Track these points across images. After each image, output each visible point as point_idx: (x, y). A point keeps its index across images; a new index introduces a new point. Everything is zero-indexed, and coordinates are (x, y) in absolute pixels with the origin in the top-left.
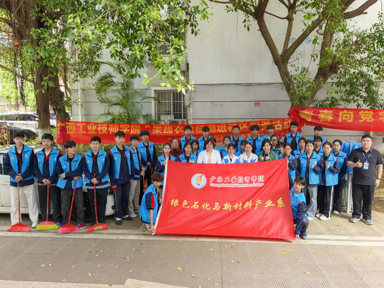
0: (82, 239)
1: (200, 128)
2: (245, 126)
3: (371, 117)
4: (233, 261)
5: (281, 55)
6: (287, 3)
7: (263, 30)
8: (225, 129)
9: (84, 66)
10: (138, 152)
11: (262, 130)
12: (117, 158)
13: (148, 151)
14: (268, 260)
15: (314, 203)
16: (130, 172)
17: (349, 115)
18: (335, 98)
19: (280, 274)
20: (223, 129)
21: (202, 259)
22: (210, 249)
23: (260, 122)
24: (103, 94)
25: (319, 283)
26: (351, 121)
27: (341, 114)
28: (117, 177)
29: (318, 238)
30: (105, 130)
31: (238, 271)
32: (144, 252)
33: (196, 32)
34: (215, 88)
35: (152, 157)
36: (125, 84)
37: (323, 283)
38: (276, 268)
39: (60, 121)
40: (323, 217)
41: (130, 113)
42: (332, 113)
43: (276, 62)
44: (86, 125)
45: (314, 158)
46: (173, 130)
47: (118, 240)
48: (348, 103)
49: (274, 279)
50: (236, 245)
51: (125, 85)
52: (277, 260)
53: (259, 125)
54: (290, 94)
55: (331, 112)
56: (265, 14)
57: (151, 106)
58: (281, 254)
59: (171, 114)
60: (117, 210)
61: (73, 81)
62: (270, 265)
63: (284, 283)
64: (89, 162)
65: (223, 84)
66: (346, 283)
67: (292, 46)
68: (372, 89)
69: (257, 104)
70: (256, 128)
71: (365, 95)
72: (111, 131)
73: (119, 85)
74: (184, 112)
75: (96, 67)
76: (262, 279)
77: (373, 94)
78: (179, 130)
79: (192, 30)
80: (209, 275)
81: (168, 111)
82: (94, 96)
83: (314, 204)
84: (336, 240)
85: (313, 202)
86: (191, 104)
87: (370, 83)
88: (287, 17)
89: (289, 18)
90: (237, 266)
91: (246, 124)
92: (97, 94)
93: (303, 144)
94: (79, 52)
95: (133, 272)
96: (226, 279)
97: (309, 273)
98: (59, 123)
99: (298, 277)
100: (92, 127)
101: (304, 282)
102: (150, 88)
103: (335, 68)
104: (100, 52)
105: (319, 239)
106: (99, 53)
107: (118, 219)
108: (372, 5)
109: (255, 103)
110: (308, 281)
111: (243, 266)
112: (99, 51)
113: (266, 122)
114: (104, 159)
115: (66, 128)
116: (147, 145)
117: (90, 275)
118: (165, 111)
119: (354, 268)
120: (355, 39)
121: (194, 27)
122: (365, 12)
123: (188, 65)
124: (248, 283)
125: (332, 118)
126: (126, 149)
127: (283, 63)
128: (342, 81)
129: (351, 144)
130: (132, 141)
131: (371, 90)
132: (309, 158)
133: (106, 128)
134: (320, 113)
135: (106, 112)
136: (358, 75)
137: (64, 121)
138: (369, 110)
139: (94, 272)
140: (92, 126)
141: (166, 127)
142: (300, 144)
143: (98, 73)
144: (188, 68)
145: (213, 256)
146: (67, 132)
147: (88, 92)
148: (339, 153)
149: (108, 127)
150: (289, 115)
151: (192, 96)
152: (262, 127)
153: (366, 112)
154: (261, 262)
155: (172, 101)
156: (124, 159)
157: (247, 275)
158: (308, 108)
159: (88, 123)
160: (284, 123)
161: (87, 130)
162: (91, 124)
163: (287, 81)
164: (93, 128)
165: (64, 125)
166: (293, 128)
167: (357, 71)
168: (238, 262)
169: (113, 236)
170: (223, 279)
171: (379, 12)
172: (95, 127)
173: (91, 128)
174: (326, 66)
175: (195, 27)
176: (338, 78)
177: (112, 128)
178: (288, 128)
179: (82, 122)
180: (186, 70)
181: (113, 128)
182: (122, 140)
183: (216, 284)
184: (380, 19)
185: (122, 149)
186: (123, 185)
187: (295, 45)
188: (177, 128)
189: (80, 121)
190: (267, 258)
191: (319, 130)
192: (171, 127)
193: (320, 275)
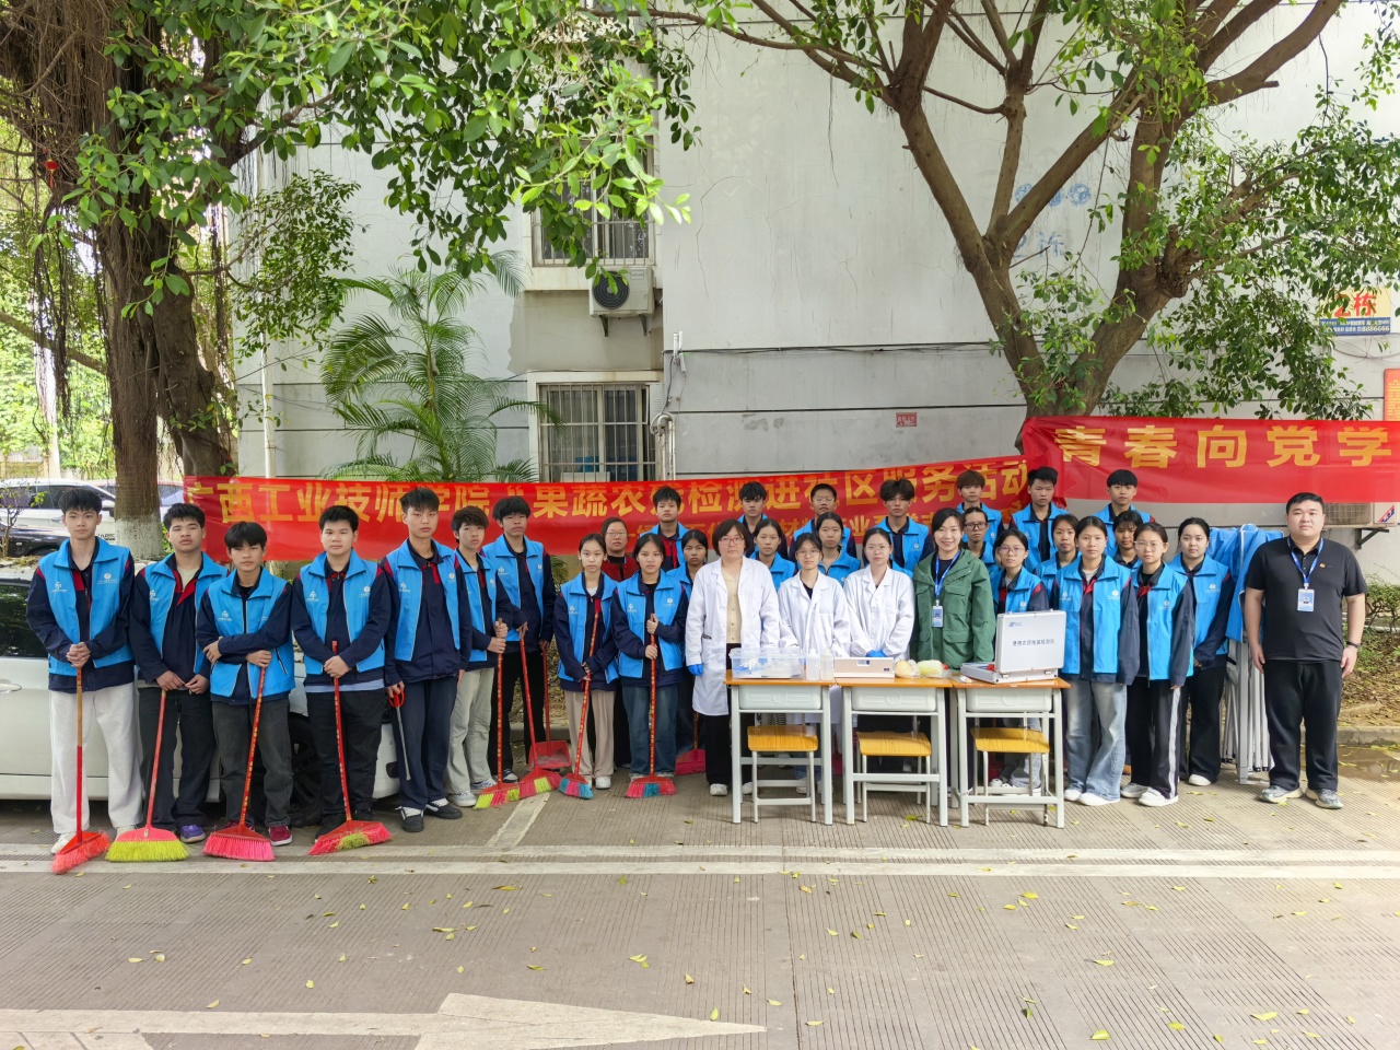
0: (277, 876)
1: (706, 494)
2: (865, 487)
3: (1309, 449)
4: (833, 933)
5: (984, 238)
6: (1003, 61)
7: (919, 145)
8: (793, 498)
9: (286, 295)
10: (482, 572)
11: (927, 499)
12: (411, 588)
13: (524, 574)
14: (959, 927)
15: (1114, 744)
16: (457, 638)
17: (1232, 442)
18: (1180, 383)
19: (1007, 969)
20: (787, 499)
21: (722, 929)
22: (749, 899)
23: (920, 471)
24: (353, 396)
25: (1147, 993)
26: (1240, 462)
27: (1202, 438)
28: (406, 653)
29: (1136, 858)
30: (362, 508)
31: (853, 961)
32: (506, 911)
33: (687, 134)
34: (755, 362)
35: (539, 593)
36: (433, 355)
37: (1160, 992)
38: (990, 948)
39: (198, 480)
40: (1152, 797)
41: (452, 460)
42: (1171, 437)
43: (971, 262)
44: (294, 491)
45: (1109, 579)
46: (607, 504)
47: (412, 876)
48: (1228, 408)
49: (984, 983)
50: (843, 885)
51: (434, 361)
52: (992, 928)
53: (914, 482)
54: (1020, 366)
55: (1168, 432)
56: (926, 95)
57: (524, 441)
58: (1008, 906)
59: (598, 470)
60: (408, 778)
61: (245, 348)
62: (966, 941)
63: (1019, 995)
64: (316, 597)
65: (783, 349)
66: (1243, 990)
67: (1022, 205)
68: (1307, 353)
69: (906, 416)
70: (902, 492)
71: (1284, 374)
72: (383, 512)
73: (410, 366)
74: (645, 460)
75: (328, 301)
76: (942, 984)
77: (1312, 369)
78: (628, 502)
79: (674, 127)
80: (748, 976)
81: (590, 459)
82: (318, 407)
83: (1115, 748)
84: (1203, 863)
85: (1111, 739)
86: (670, 419)
87: (1301, 331)
88: (1002, 106)
89: (1010, 110)
90: (850, 947)
91: (869, 478)
92: (331, 397)
93: (1066, 535)
94: (267, 243)
95: (467, 973)
96: (808, 989)
97: (1111, 963)
98: (193, 486)
99: (1070, 977)
100: (313, 499)
101: (1092, 990)
102: (523, 377)
103: (1177, 276)
104: (342, 243)
105: (1141, 862)
106: (341, 248)
107: (411, 812)
108: (1293, 56)
109: (898, 415)
110: (1106, 988)
111: (870, 946)
112: (339, 241)
113: (940, 471)
114: (367, 589)
115: (218, 504)
116: (519, 550)
117: (310, 984)
118: (578, 459)
119: (1269, 944)
120: (1239, 177)
121: (679, 118)
122: (1269, 79)
123: (657, 293)
124: (890, 998)
125: (1173, 454)
126: (442, 554)
127: (994, 263)
128: (1201, 331)
129: (1242, 532)
130: (461, 531)
131: (1306, 357)
132: (1088, 579)
133: (365, 501)
134: (1131, 438)
135: (364, 455)
136: (1257, 304)
137: (211, 478)
138: (1300, 424)
139: (324, 977)
140: (314, 493)
141: (582, 495)
142: (1058, 537)
143: (335, 322)
144: (658, 306)
145: (760, 920)
146: (220, 516)
147: (297, 394)
148: (1201, 564)
149: (372, 496)
150: (1019, 445)
151: (675, 393)
152: (926, 488)
153: (1292, 431)
154: (936, 934)
155: (601, 423)
156: (433, 590)
157: (884, 973)
158: (1085, 420)
159: (298, 483)
160: (1004, 472)
161: (296, 510)
162: (309, 488)
163: (1010, 322)
164: (317, 503)
165: (209, 490)
166: (1040, 489)
167: (1252, 293)
168: (853, 935)
169: (394, 864)
170: (800, 989)
171: (1319, 87)
172: (326, 497)
173: (309, 502)
174: (1144, 264)
175: (685, 117)
176: (1187, 319)
177: (385, 500)
178: (1016, 490)
179: (273, 481)
180: (650, 311)
181: (392, 501)
182: (425, 520)
183: (773, 1003)
184: (1325, 113)
185: (427, 555)
186: (427, 685)
187: (1035, 199)
188: (624, 494)
189: (268, 476)
190: (956, 920)
191: (1126, 485)
192: (601, 495)
193: (1148, 967)
